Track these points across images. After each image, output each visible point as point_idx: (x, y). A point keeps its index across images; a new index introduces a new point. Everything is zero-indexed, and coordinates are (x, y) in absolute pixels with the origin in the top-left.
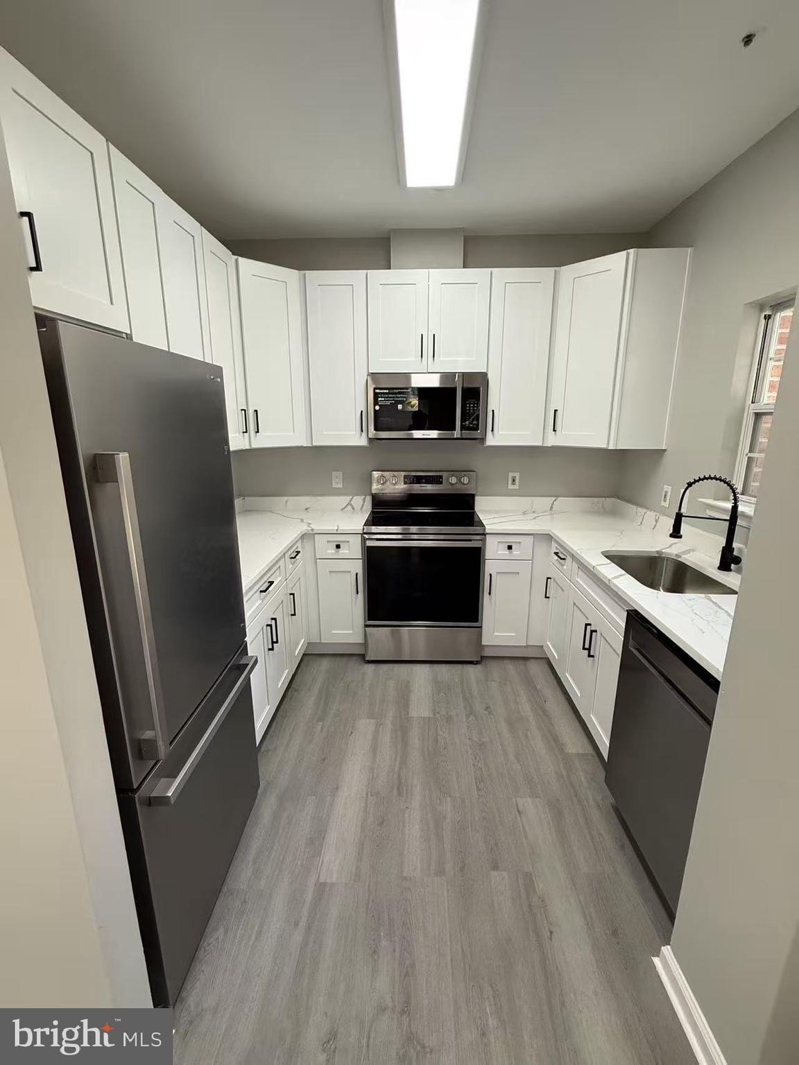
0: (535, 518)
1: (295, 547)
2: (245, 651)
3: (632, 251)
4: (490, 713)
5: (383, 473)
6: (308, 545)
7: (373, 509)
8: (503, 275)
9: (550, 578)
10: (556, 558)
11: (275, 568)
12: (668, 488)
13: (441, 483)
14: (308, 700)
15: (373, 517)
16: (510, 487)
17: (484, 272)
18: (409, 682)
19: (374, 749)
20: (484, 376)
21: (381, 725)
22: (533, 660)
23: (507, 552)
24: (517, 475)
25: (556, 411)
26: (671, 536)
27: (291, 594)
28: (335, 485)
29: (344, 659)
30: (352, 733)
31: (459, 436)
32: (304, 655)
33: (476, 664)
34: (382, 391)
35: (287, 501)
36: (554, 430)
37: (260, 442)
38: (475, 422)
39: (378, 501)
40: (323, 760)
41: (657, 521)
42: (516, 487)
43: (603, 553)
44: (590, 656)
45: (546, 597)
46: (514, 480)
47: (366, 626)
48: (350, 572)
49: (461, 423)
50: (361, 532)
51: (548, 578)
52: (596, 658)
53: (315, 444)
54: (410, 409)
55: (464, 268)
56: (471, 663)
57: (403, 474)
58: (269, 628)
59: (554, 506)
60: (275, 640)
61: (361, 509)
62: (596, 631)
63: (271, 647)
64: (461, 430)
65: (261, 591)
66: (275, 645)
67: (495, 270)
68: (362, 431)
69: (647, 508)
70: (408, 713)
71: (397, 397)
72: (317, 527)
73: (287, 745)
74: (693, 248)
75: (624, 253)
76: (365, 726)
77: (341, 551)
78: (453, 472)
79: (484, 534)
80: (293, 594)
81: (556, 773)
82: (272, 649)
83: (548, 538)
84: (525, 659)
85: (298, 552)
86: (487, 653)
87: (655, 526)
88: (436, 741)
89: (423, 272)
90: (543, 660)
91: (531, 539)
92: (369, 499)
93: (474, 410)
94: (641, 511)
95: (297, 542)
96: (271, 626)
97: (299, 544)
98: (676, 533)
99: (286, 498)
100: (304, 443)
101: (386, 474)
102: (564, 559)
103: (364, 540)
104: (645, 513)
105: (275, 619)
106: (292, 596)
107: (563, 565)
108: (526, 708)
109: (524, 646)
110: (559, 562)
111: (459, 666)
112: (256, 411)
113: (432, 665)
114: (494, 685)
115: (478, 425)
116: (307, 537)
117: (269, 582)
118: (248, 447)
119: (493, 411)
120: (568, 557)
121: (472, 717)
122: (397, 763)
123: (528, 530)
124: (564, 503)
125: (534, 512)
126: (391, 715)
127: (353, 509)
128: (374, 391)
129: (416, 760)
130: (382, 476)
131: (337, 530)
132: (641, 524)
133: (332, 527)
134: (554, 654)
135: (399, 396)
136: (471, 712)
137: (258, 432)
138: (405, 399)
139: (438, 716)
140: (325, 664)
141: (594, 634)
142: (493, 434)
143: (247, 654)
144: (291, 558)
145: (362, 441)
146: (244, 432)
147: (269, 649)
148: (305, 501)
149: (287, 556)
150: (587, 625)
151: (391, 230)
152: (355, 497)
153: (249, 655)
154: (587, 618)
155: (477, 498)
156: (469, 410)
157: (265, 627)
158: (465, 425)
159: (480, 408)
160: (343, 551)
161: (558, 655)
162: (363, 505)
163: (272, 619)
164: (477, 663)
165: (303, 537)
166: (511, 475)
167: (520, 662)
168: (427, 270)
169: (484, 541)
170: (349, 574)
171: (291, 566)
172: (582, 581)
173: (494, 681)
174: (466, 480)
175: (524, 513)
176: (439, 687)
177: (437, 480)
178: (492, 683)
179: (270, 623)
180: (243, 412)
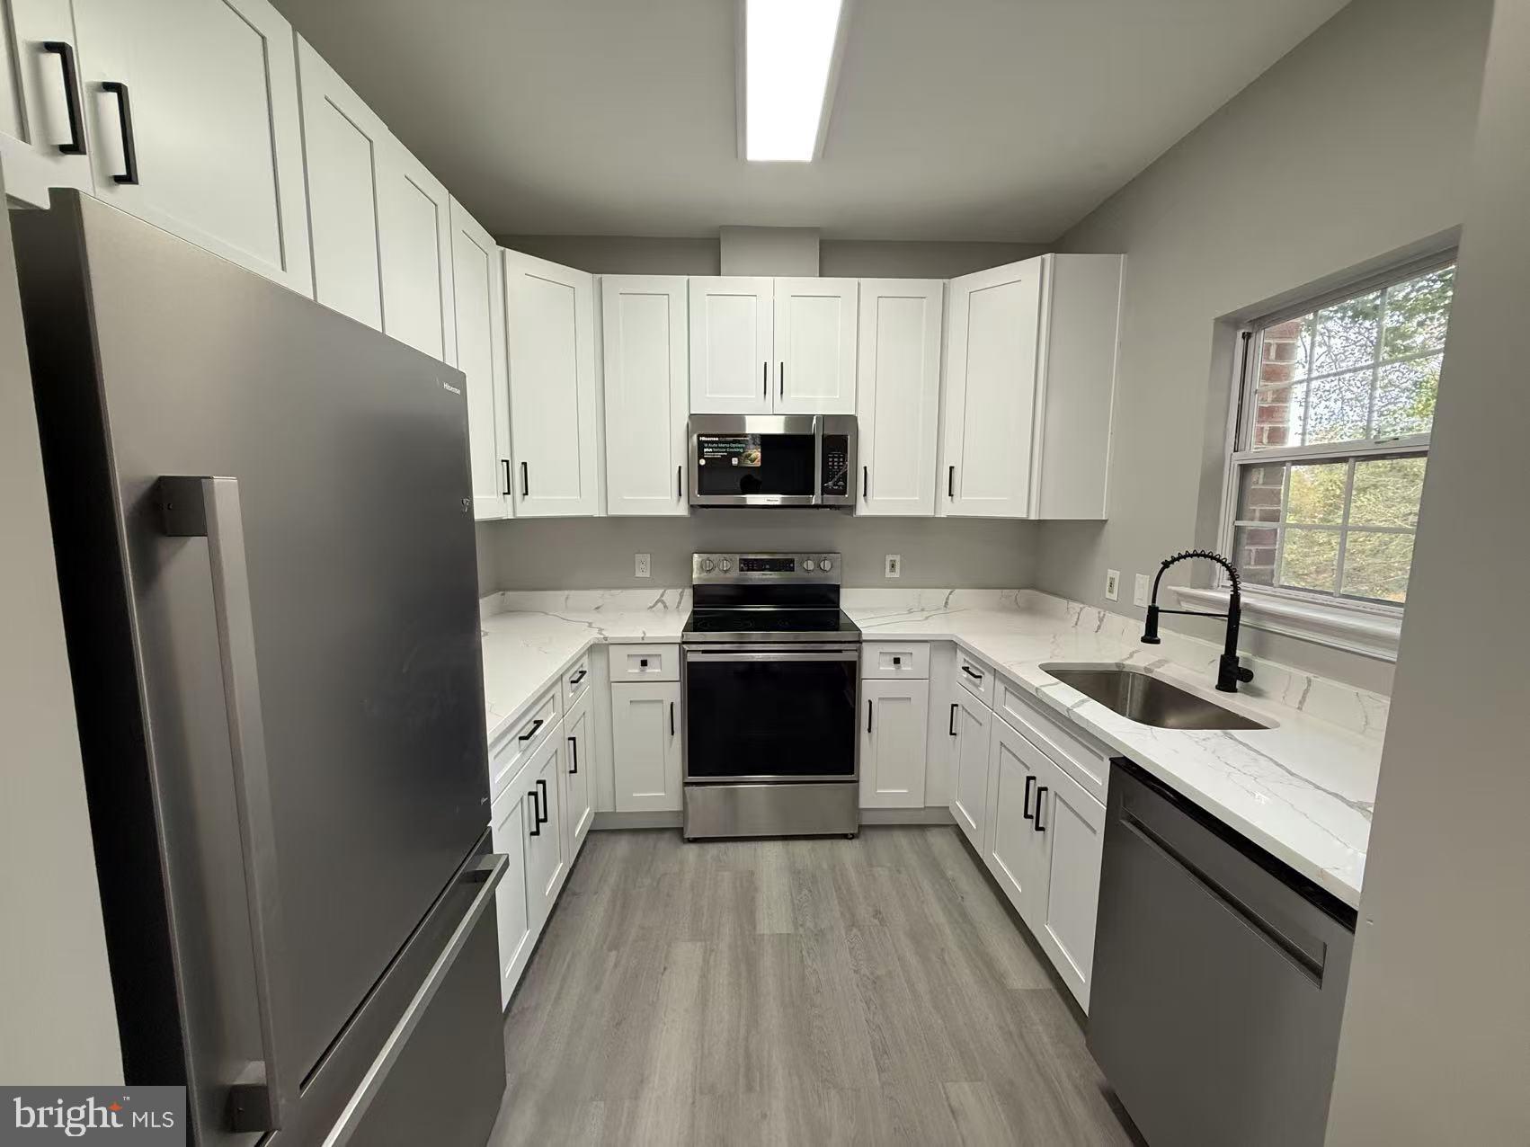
0: (927, 618)
1: (579, 664)
2: (488, 847)
3: (1048, 257)
4: (882, 921)
5: (709, 555)
6: (600, 662)
7: (694, 607)
8: (873, 286)
9: (956, 705)
10: (965, 674)
11: (545, 700)
12: (1111, 573)
13: (792, 569)
14: (595, 913)
15: (694, 618)
16: (888, 575)
17: (850, 283)
18: (752, 873)
19: (703, 999)
20: (852, 420)
21: (712, 951)
22: (935, 831)
23: (892, 668)
24: (897, 558)
25: (951, 468)
26: (1144, 640)
27: (570, 739)
28: (639, 574)
29: (652, 838)
30: (665, 969)
31: (819, 502)
32: (590, 832)
33: (851, 839)
34: (709, 439)
35: (567, 598)
36: (950, 495)
37: (529, 508)
38: (841, 483)
39: (702, 596)
40: (619, 1024)
41: (1101, 620)
42: (896, 575)
43: (1041, 667)
44: (1038, 828)
45: (951, 734)
46: (893, 566)
47: (686, 784)
48: (662, 701)
49: (822, 484)
50: (679, 641)
51: (953, 706)
52: (1049, 831)
53: (612, 512)
54: (749, 464)
55: (820, 276)
56: (845, 836)
57: (738, 557)
58: (533, 797)
59: (949, 601)
60: (542, 816)
61: (678, 607)
62: (1046, 789)
63: (535, 830)
64: (822, 494)
65: (521, 738)
66: (541, 824)
67: (862, 280)
68: (680, 495)
69: (1083, 603)
70: (755, 928)
71: (730, 447)
72: (615, 633)
73: (558, 997)
74: (1126, 256)
75: (1039, 258)
76: (686, 954)
77: (648, 670)
78: (808, 554)
79: (860, 642)
80: (574, 739)
81: (1000, 1028)
82: (537, 833)
83: (952, 646)
84: (922, 827)
85: (583, 673)
86: (866, 820)
87: (1099, 627)
88: (803, 978)
89: (766, 281)
90: (949, 829)
91: (926, 648)
92: (689, 593)
93: (839, 466)
94: (1076, 606)
95: (582, 656)
96: (535, 794)
97: (585, 660)
98: (1151, 637)
99: (566, 592)
100: (595, 511)
101: (713, 557)
102: (980, 677)
103: (683, 654)
104: (1081, 609)
105: (543, 782)
106: (572, 742)
107: (977, 686)
108: (936, 913)
109: (921, 809)
110: (970, 681)
111: (827, 843)
112: (525, 464)
113: (786, 842)
114: (882, 873)
115: (845, 487)
116: (597, 649)
117: (535, 722)
118: (511, 517)
119: (865, 468)
120: (986, 673)
121: (855, 930)
122: (743, 1021)
123: (922, 635)
124: (962, 596)
125: (923, 610)
126: (727, 930)
127: (665, 607)
128: (698, 439)
129: (773, 1016)
130: (708, 559)
131: (643, 638)
132: (1076, 624)
133: (635, 633)
134: (969, 822)
135: (734, 445)
136: (853, 923)
137: (526, 494)
138: (741, 451)
139: (801, 930)
140: (622, 846)
141: (1043, 793)
142: (866, 500)
143: (492, 852)
144: (572, 682)
145: (681, 510)
146: (504, 494)
147: (532, 834)
148: (595, 596)
149: (566, 679)
150: (1029, 779)
151: (720, 227)
152: (668, 591)
153: (495, 852)
154: (1028, 768)
155: (843, 591)
156: (833, 466)
157: (526, 797)
158: (827, 487)
159: (848, 463)
160: (653, 671)
161: (976, 822)
162: (680, 603)
163: (539, 782)
164: (854, 837)
165: (593, 649)
166: (889, 558)
167: (916, 833)
168: (772, 278)
169: (859, 651)
170: (660, 705)
171: (571, 694)
172: (1014, 710)
173: (882, 866)
174: (827, 565)
175: (910, 611)
176: (800, 880)
177: (785, 565)
178: (879, 869)
179: (534, 790)
180: (505, 464)
